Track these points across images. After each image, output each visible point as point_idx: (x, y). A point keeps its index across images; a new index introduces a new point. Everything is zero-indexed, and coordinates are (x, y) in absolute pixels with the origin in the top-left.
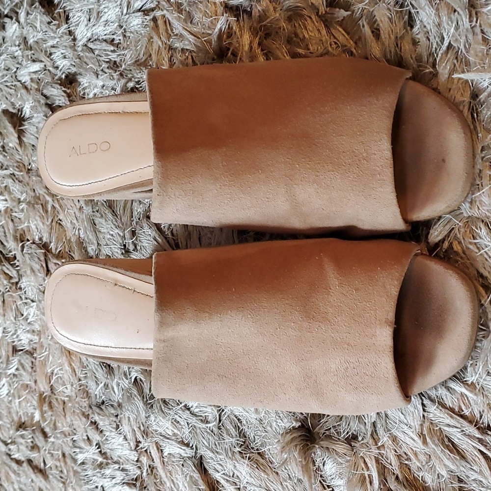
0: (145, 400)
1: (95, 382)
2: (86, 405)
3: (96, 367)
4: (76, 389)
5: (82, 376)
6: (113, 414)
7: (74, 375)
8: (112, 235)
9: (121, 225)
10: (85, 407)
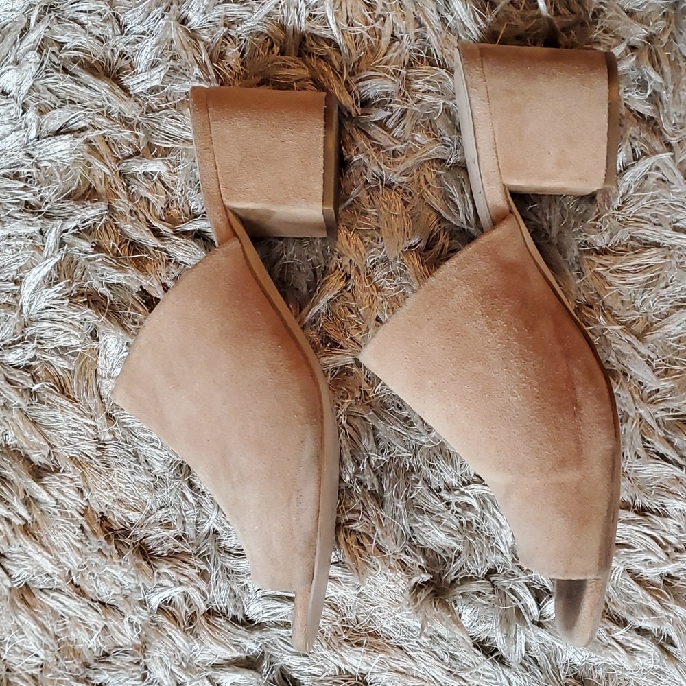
0: (182, 626)
1: (85, 631)
2: (78, 667)
3: (85, 610)
4: (53, 651)
5: (60, 630)
6: (131, 662)
7: (46, 634)
8: (76, 429)
9: (87, 412)
10: (77, 669)
